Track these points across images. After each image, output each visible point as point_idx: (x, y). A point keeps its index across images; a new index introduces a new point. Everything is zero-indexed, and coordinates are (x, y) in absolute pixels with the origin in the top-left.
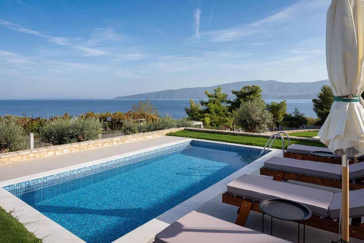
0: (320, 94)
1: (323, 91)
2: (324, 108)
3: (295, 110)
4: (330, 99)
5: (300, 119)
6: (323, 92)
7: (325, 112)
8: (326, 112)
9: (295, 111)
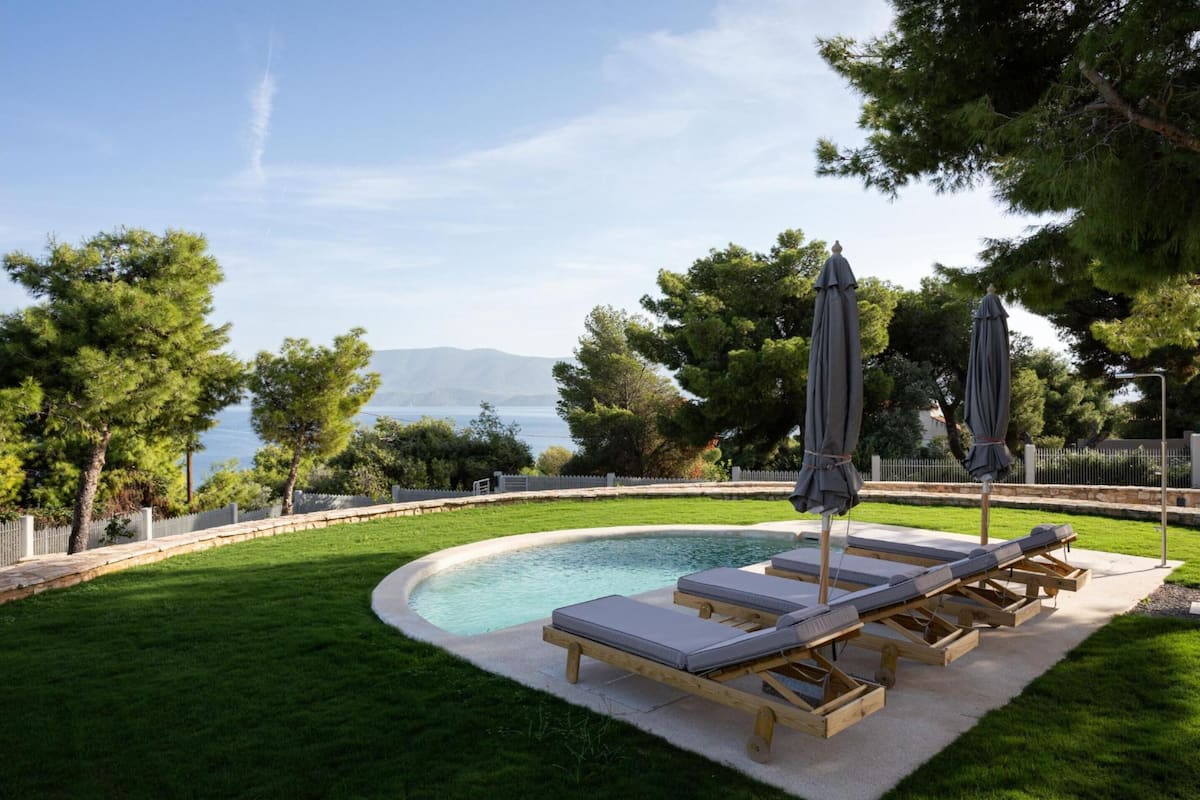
0: (581, 343)
1: (592, 330)
2: (595, 400)
3: (482, 410)
4: (617, 361)
5: (500, 451)
6: (591, 334)
7: (597, 415)
8: (601, 414)
9: (483, 414)
